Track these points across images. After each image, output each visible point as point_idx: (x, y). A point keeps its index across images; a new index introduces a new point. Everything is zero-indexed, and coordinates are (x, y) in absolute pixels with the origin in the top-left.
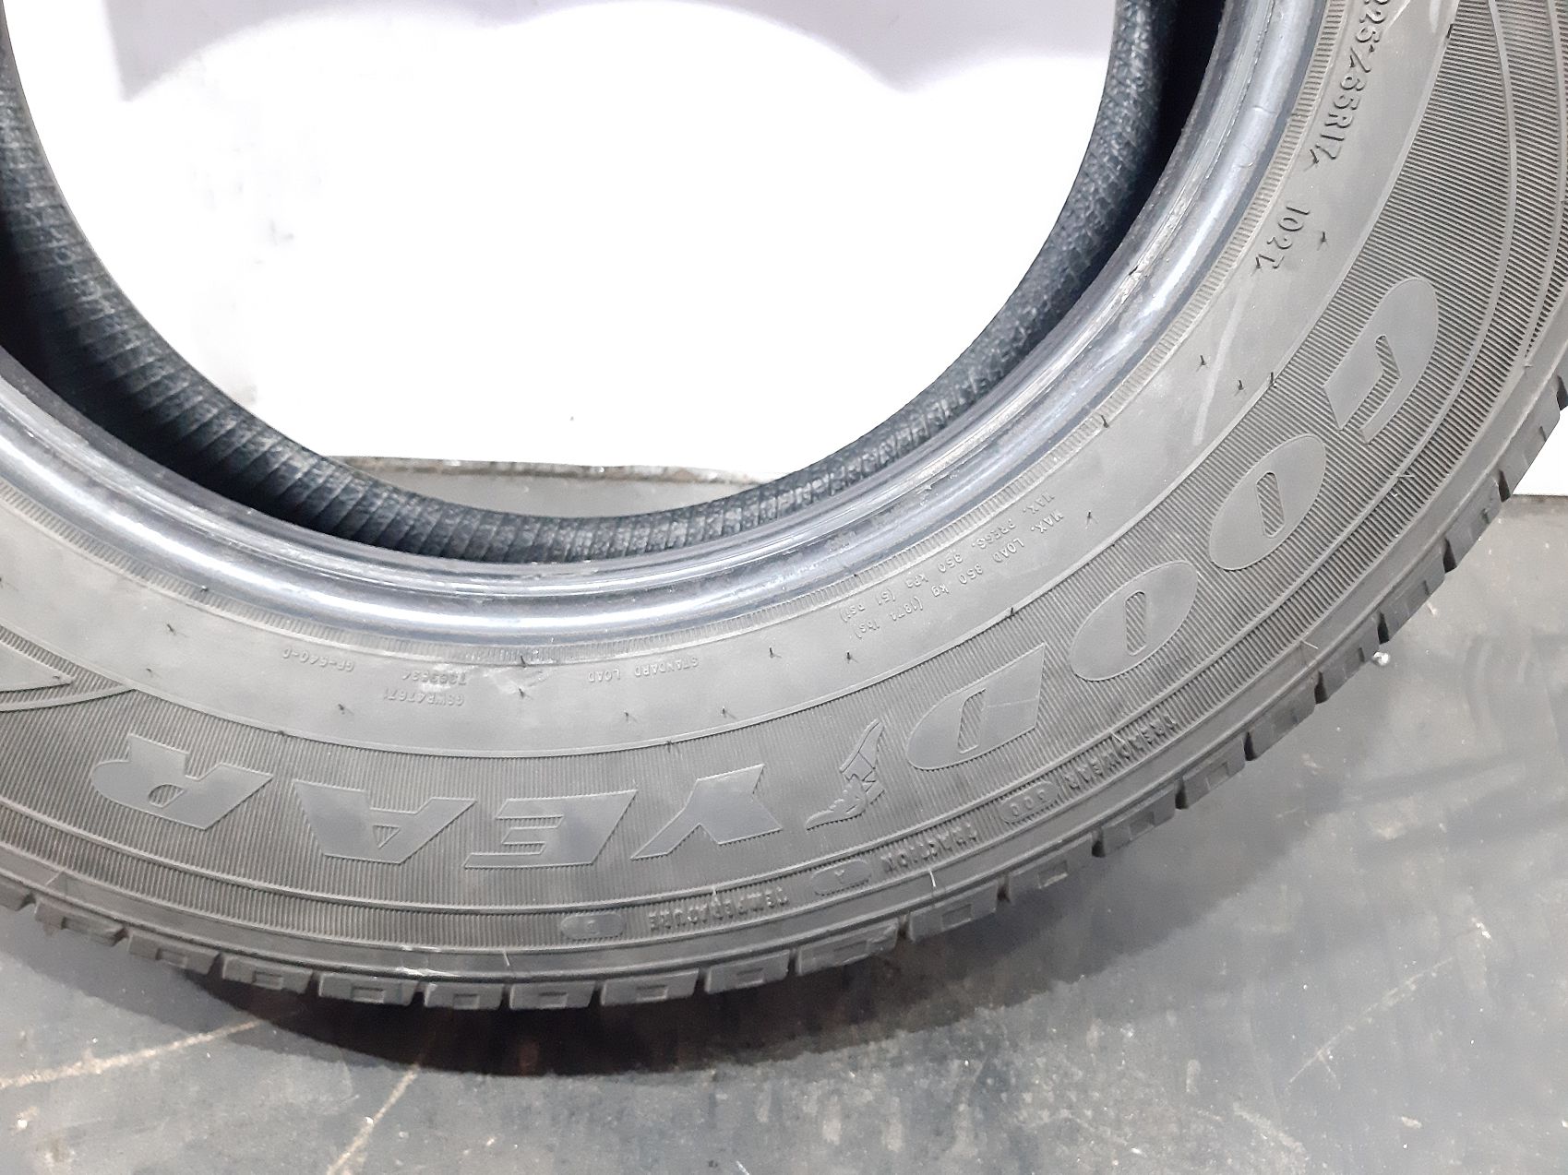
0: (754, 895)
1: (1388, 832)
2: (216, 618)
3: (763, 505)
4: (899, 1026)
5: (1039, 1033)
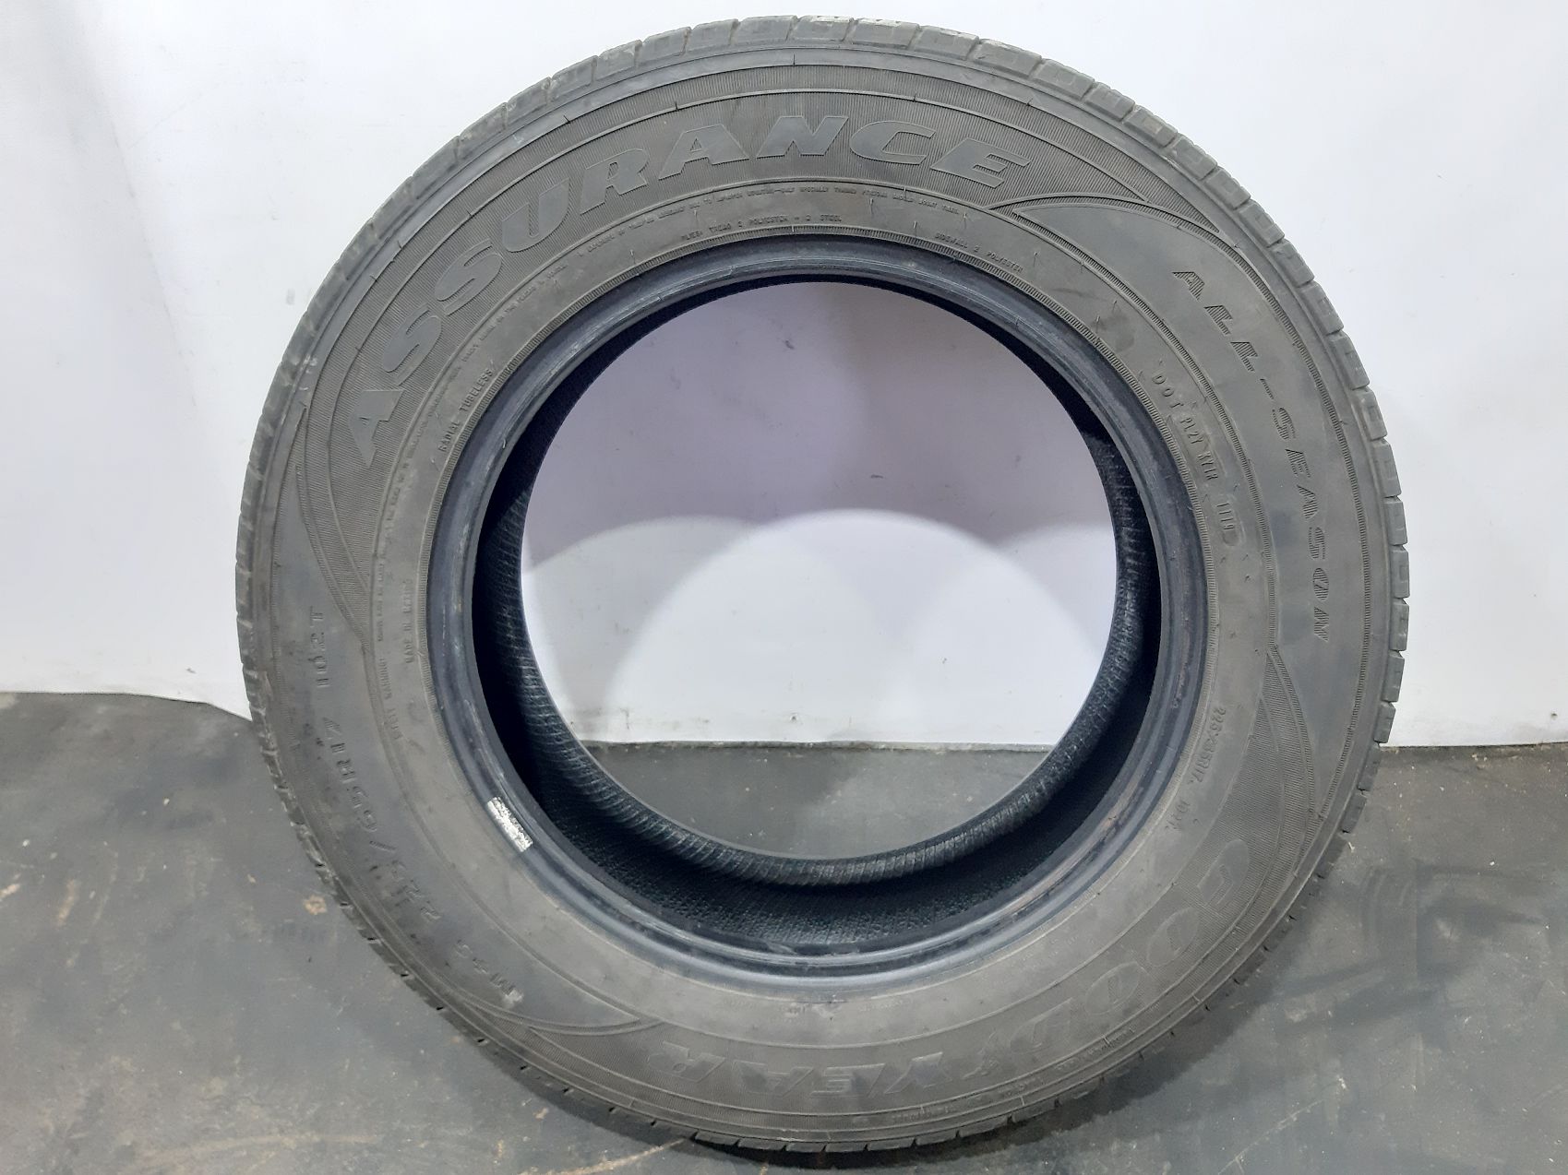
0: (940, 1109)
1: (1296, 1017)
2: (695, 984)
3: (927, 850)
4: (1011, 1142)
5: (1085, 1146)
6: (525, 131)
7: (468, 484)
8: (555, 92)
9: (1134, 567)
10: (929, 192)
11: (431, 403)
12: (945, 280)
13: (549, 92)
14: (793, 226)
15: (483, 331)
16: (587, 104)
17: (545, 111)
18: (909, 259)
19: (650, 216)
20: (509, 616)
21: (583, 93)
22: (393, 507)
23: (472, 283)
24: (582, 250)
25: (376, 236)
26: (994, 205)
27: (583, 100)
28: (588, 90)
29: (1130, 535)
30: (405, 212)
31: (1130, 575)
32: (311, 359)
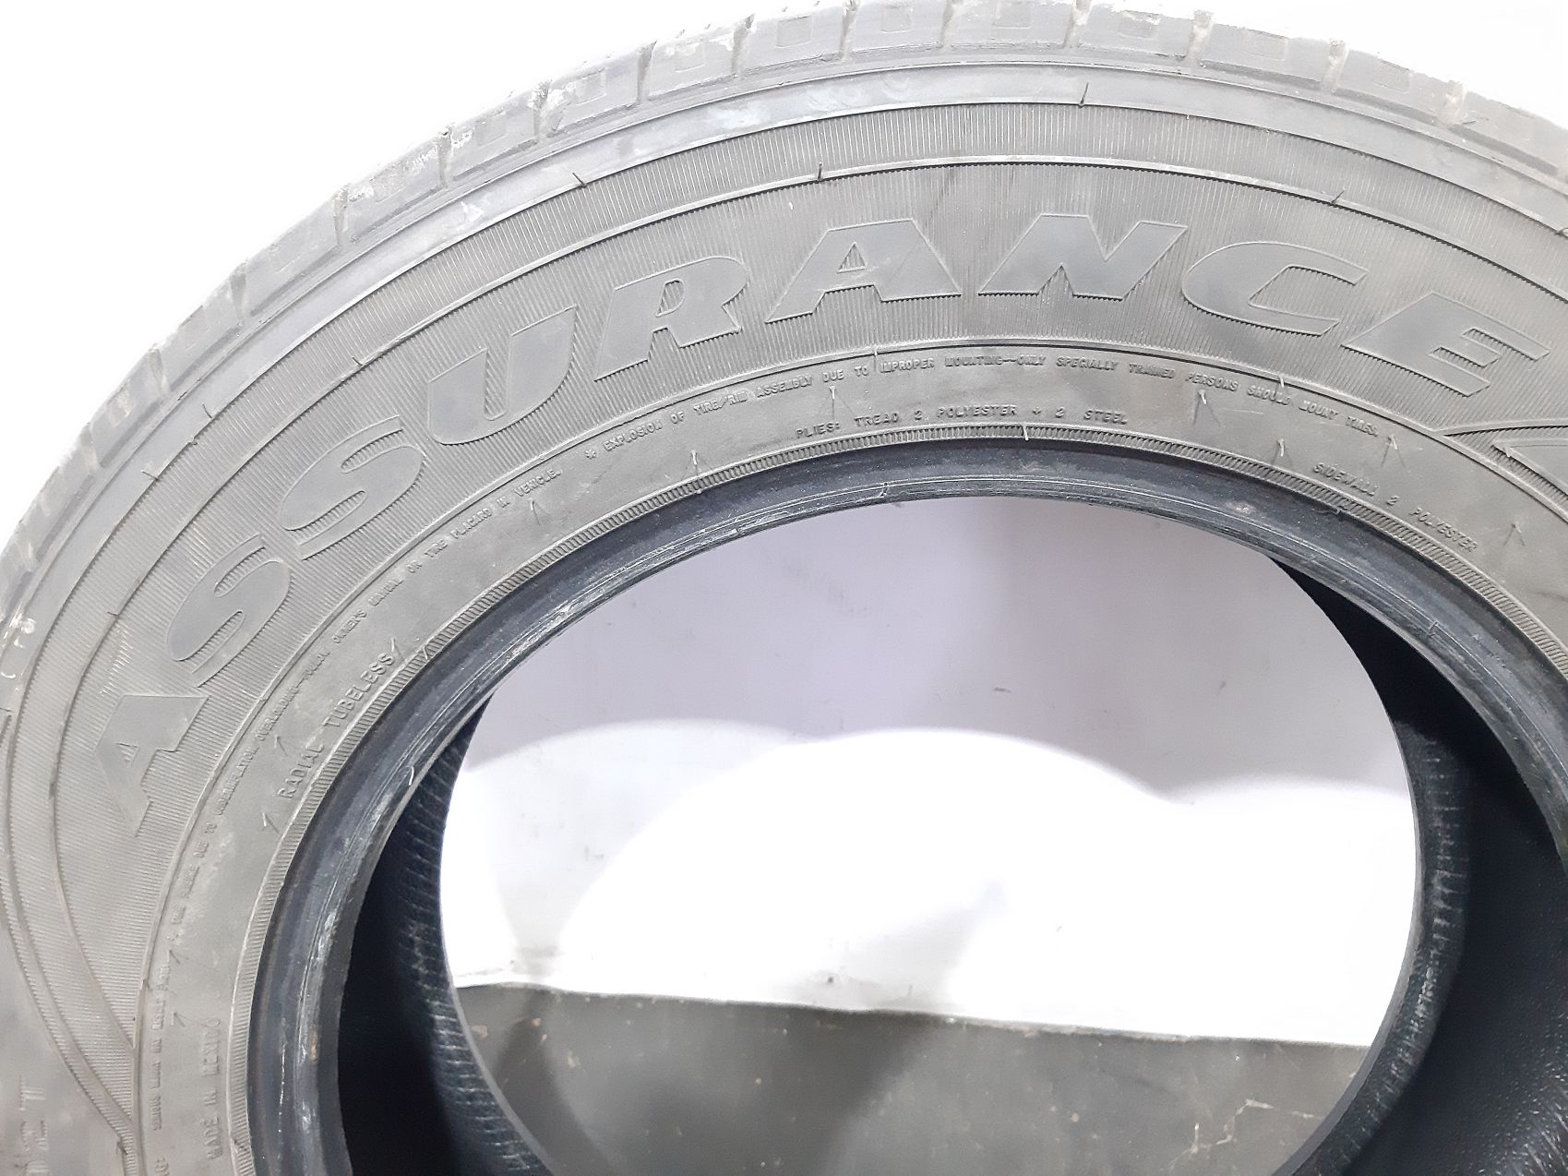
6: (488, 195)
7: (339, 844)
8: (556, 116)
9: (1443, 931)
10: (1328, 390)
11: (265, 718)
12: (1305, 543)
13: (543, 114)
14: (1025, 424)
15: (376, 590)
16: (624, 150)
17: (531, 156)
18: (1239, 498)
19: (736, 391)
20: (417, 938)
21: (616, 124)
22: (182, 903)
23: (359, 500)
24: (591, 449)
25: (164, 381)
26: (1458, 427)
27: (616, 140)
28: (629, 120)
29: (1445, 882)
30: (226, 339)
31: (1436, 943)
32: (24, 619)
